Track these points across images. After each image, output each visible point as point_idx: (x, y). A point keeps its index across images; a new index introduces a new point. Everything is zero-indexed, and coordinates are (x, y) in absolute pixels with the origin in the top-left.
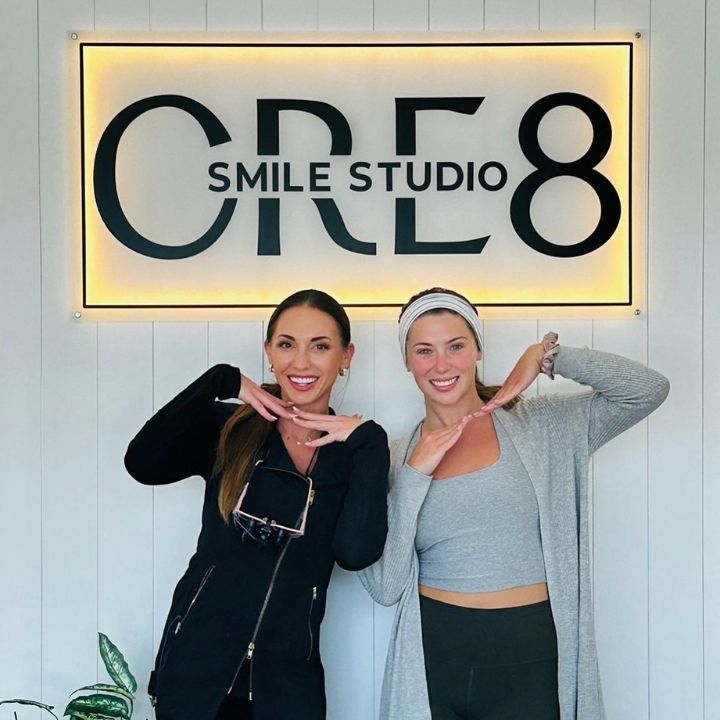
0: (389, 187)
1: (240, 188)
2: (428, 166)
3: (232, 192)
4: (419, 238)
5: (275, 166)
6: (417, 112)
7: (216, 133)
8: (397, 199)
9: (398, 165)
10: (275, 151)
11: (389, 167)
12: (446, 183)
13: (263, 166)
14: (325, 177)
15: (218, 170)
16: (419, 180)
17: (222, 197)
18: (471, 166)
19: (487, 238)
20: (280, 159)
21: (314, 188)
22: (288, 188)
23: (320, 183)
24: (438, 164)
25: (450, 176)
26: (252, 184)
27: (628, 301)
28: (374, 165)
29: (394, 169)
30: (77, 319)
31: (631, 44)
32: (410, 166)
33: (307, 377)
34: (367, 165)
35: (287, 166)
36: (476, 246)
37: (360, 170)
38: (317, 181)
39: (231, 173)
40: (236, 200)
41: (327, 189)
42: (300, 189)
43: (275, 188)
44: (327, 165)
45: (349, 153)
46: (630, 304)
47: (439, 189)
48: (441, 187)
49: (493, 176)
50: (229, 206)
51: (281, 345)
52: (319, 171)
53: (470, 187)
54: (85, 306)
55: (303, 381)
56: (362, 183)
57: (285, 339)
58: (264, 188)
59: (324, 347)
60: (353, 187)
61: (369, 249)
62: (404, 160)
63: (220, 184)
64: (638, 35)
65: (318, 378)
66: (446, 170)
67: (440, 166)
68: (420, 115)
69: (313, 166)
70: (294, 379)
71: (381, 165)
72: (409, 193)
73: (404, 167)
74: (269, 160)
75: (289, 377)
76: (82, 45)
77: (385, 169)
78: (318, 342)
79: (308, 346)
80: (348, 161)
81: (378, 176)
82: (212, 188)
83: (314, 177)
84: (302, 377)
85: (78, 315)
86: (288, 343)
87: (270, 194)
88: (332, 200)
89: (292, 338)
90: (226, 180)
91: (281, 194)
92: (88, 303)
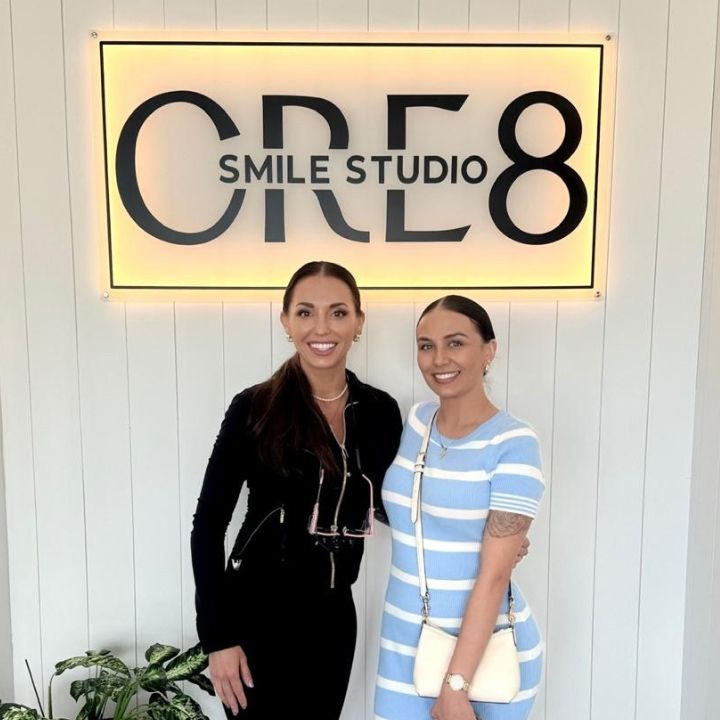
0: (382, 180)
1: (248, 180)
2: (416, 159)
3: (240, 184)
4: (408, 227)
5: (280, 158)
6: (407, 109)
7: (226, 127)
8: (388, 191)
9: (389, 159)
10: (279, 145)
11: (381, 160)
12: (432, 176)
13: (269, 158)
14: (325, 169)
15: (229, 163)
16: (408, 173)
17: (231, 188)
18: (455, 159)
19: (468, 228)
20: (284, 153)
21: (314, 180)
22: (291, 180)
23: (320, 175)
24: (425, 157)
25: (436, 169)
26: (259, 175)
27: (589, 284)
28: (368, 159)
29: (386, 163)
30: (105, 299)
31: (602, 46)
32: (400, 159)
33: (326, 343)
34: (361, 159)
35: (290, 159)
36: (457, 235)
37: (356, 164)
38: (318, 173)
39: (240, 165)
40: (244, 191)
41: (326, 181)
42: (302, 181)
43: (280, 180)
44: (326, 158)
45: (346, 148)
46: (592, 287)
47: (426, 182)
48: (428, 180)
49: (474, 170)
50: (239, 197)
51: (300, 313)
52: (319, 164)
53: (454, 180)
54: (112, 287)
56: (357, 176)
57: (302, 307)
58: (270, 180)
60: (350, 180)
61: (364, 237)
62: (395, 154)
63: (230, 175)
64: (609, 38)
65: (336, 344)
66: (432, 164)
67: (428, 159)
68: (410, 111)
69: (314, 159)
70: (314, 346)
71: (374, 159)
72: (399, 185)
73: (395, 160)
74: (274, 153)
75: (309, 344)
76: (102, 43)
77: (378, 163)
78: (335, 309)
79: (326, 313)
80: (344, 155)
81: (372, 169)
82: (223, 179)
83: (314, 169)
84: (322, 343)
85: (106, 295)
86: (305, 312)
87: (275, 185)
88: (330, 192)
89: (311, 306)
90: (235, 172)
91: (285, 186)
92: (115, 284)
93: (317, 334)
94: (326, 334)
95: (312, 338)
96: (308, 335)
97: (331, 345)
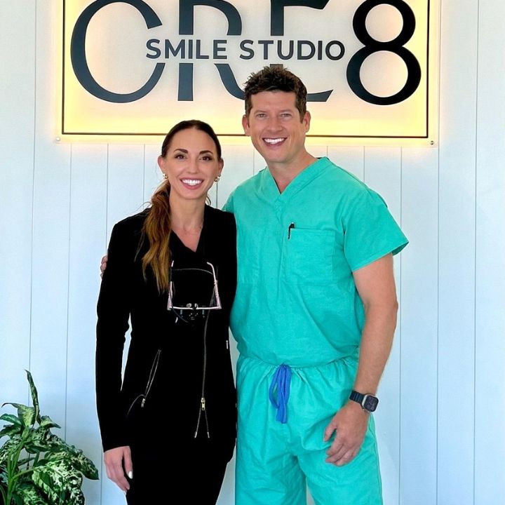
0: (266, 57)
1: (167, 56)
2: (292, 43)
3: (161, 59)
5: (191, 42)
6: (285, 7)
9: (272, 42)
11: (266, 43)
12: (303, 54)
13: (183, 42)
14: (224, 49)
15: (153, 45)
16: (285, 52)
18: (320, 43)
20: (194, 38)
21: (216, 57)
22: (199, 56)
23: (220, 53)
24: (298, 41)
25: (306, 50)
26: (175, 54)
27: (425, 135)
28: (256, 42)
29: (269, 45)
30: (57, 141)
32: (280, 43)
33: (195, 180)
34: (251, 42)
35: (198, 42)
37: (247, 45)
39: (161, 46)
41: (225, 57)
42: (207, 57)
43: (191, 57)
44: (225, 42)
46: (427, 137)
47: (299, 59)
48: (300, 57)
51: (176, 157)
52: (220, 46)
53: (320, 58)
54: (63, 133)
55: (192, 183)
56: (248, 54)
58: (183, 56)
59: (208, 158)
60: (242, 57)
62: (276, 39)
63: (154, 53)
65: (203, 181)
66: (304, 46)
67: (300, 43)
69: (216, 42)
70: (186, 181)
71: (260, 42)
73: (276, 43)
74: (187, 38)
75: (181, 181)
79: (197, 157)
81: (258, 49)
82: (148, 56)
83: (216, 49)
84: (193, 179)
85: (58, 139)
86: (181, 156)
87: (187, 60)
89: (186, 151)
90: (158, 51)
91: (194, 61)
92: (65, 131)
93: (189, 173)
94: (196, 173)
95: (185, 175)
96: (182, 173)
97: (199, 182)
